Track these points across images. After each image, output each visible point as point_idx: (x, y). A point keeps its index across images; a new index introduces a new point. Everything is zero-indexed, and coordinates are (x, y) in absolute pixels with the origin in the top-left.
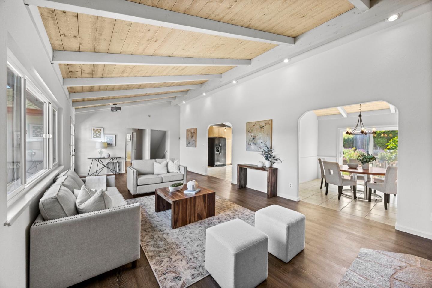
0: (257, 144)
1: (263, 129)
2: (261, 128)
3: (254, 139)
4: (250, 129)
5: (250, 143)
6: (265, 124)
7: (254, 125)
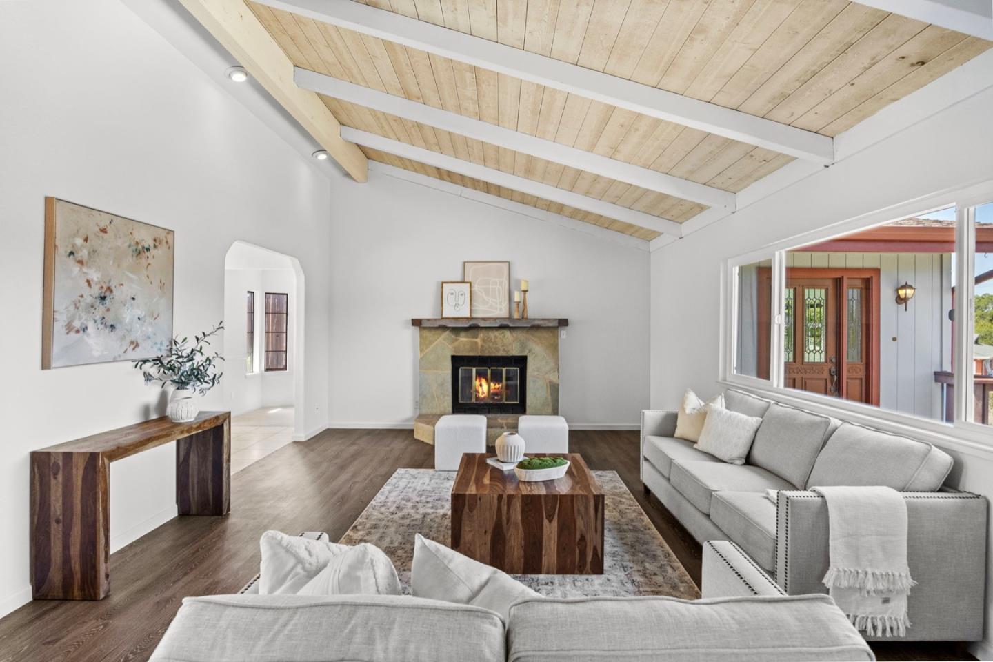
0: (118, 326)
1: (143, 261)
2: (138, 253)
3: (103, 298)
4: (79, 241)
5: (77, 324)
6: (155, 240)
7: (104, 231)
